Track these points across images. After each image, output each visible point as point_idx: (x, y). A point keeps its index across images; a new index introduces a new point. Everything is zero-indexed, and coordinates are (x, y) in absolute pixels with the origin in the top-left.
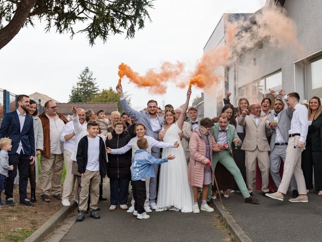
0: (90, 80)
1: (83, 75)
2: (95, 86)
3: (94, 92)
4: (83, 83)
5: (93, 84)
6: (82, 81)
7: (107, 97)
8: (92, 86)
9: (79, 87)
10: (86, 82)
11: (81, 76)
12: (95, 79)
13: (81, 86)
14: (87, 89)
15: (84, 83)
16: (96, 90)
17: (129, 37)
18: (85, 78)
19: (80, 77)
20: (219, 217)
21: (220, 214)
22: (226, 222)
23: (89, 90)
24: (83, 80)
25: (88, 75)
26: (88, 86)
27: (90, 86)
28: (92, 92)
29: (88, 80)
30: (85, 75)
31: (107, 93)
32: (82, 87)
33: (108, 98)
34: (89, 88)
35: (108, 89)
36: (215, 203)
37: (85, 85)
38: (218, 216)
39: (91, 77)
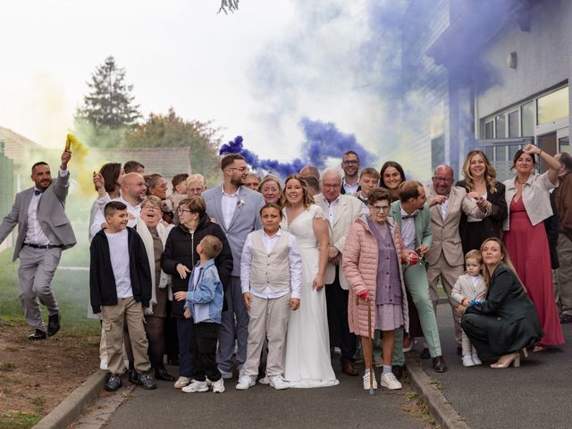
0: (118, 91)
1: (100, 78)
2: (132, 105)
3: (129, 120)
4: (101, 96)
5: (125, 101)
6: (98, 93)
7: (162, 134)
8: (122, 106)
9: (91, 107)
10: (107, 96)
11: (94, 79)
12: (131, 88)
13: (94, 104)
14: (111, 113)
15: (103, 99)
16: (132, 115)
17: (227, 8)
18: (106, 84)
19: (93, 83)
20: (416, 396)
21: (419, 390)
22: (428, 403)
23: (116, 115)
24: (101, 89)
25: (113, 77)
26: (113, 106)
27: (117, 106)
28: (123, 119)
29: (112, 89)
30: (105, 76)
31: (162, 125)
32: (98, 107)
33: (166, 136)
34: (114, 111)
35: (166, 114)
36: (410, 370)
37: (104, 103)
38: (413, 393)
39: (122, 83)
